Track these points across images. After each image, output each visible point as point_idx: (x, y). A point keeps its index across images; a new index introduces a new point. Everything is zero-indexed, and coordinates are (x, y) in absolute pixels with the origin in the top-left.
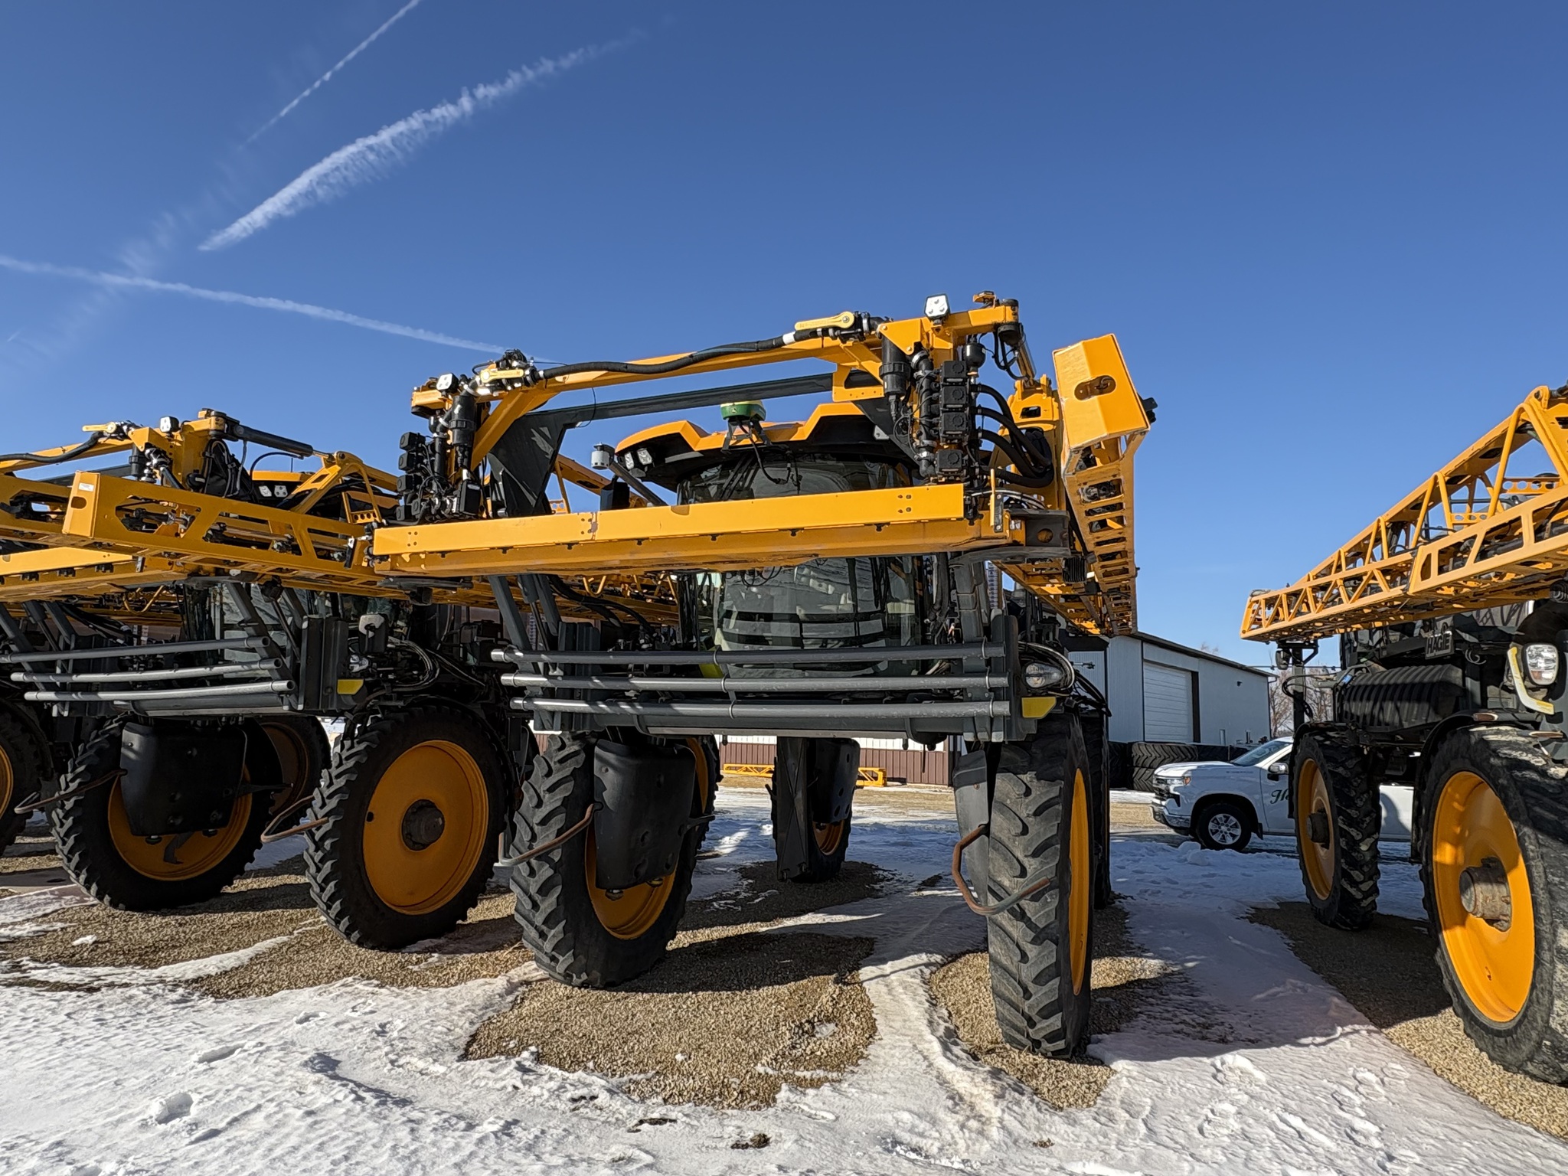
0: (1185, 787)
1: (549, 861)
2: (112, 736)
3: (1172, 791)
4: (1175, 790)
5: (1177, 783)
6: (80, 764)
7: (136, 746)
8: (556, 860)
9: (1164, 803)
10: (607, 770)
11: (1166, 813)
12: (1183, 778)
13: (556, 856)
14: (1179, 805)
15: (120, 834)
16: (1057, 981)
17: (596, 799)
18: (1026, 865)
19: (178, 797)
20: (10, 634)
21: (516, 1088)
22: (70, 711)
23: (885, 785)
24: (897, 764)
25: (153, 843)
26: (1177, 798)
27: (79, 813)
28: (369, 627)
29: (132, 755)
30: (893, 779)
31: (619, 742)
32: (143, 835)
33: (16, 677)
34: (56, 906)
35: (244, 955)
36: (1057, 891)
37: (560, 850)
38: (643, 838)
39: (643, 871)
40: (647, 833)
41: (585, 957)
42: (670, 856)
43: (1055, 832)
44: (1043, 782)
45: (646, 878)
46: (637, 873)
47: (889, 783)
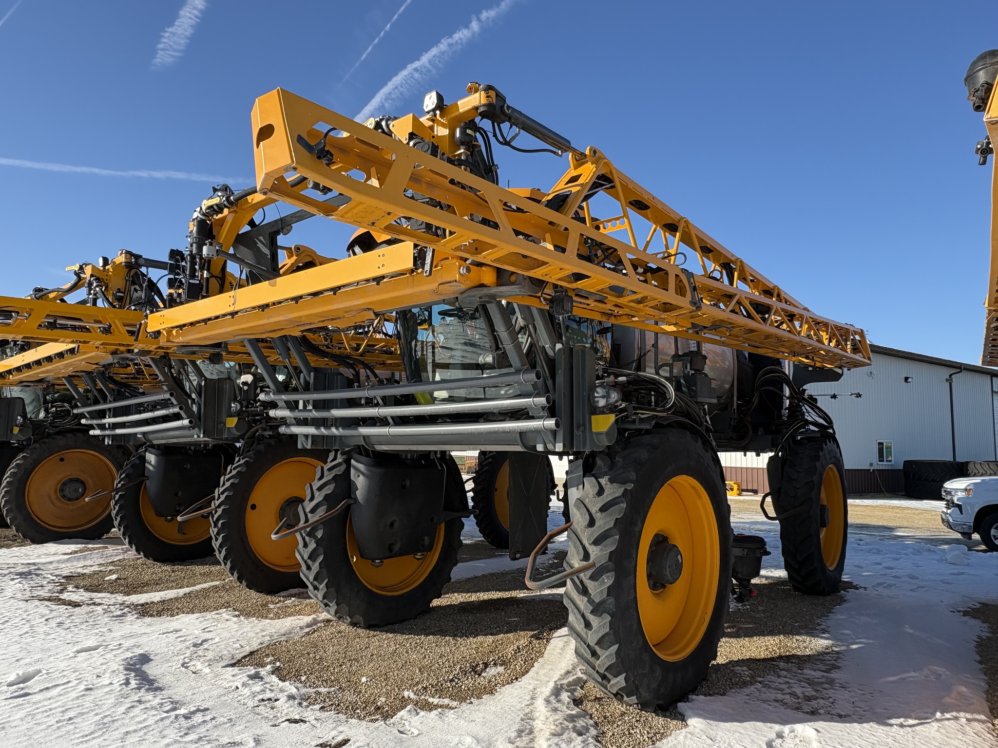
0: (968, 498)
1: (315, 537)
2: (140, 456)
3: (956, 502)
4: (958, 500)
5: (961, 494)
6: (124, 473)
7: (153, 463)
8: (319, 537)
9: (949, 511)
10: (359, 476)
11: (951, 520)
12: (966, 490)
13: (319, 534)
14: (962, 513)
15: (149, 515)
16: (616, 646)
17: (352, 496)
18: (590, 551)
19: (180, 494)
20: (77, 397)
21: (237, 688)
22: (112, 441)
23: (739, 495)
24: (750, 479)
25: (169, 522)
26: (959, 507)
27: (122, 502)
28: (245, 383)
29: (151, 468)
30: (748, 491)
31: (370, 457)
32: (162, 516)
33: (83, 421)
34: (121, 557)
35: (181, 592)
36: (613, 573)
37: (322, 531)
38: (392, 525)
39: (396, 548)
40: (395, 520)
41: (347, 605)
42: (426, 538)
43: (612, 525)
44: (615, 484)
45: (401, 553)
46: (390, 549)
47: (744, 493)
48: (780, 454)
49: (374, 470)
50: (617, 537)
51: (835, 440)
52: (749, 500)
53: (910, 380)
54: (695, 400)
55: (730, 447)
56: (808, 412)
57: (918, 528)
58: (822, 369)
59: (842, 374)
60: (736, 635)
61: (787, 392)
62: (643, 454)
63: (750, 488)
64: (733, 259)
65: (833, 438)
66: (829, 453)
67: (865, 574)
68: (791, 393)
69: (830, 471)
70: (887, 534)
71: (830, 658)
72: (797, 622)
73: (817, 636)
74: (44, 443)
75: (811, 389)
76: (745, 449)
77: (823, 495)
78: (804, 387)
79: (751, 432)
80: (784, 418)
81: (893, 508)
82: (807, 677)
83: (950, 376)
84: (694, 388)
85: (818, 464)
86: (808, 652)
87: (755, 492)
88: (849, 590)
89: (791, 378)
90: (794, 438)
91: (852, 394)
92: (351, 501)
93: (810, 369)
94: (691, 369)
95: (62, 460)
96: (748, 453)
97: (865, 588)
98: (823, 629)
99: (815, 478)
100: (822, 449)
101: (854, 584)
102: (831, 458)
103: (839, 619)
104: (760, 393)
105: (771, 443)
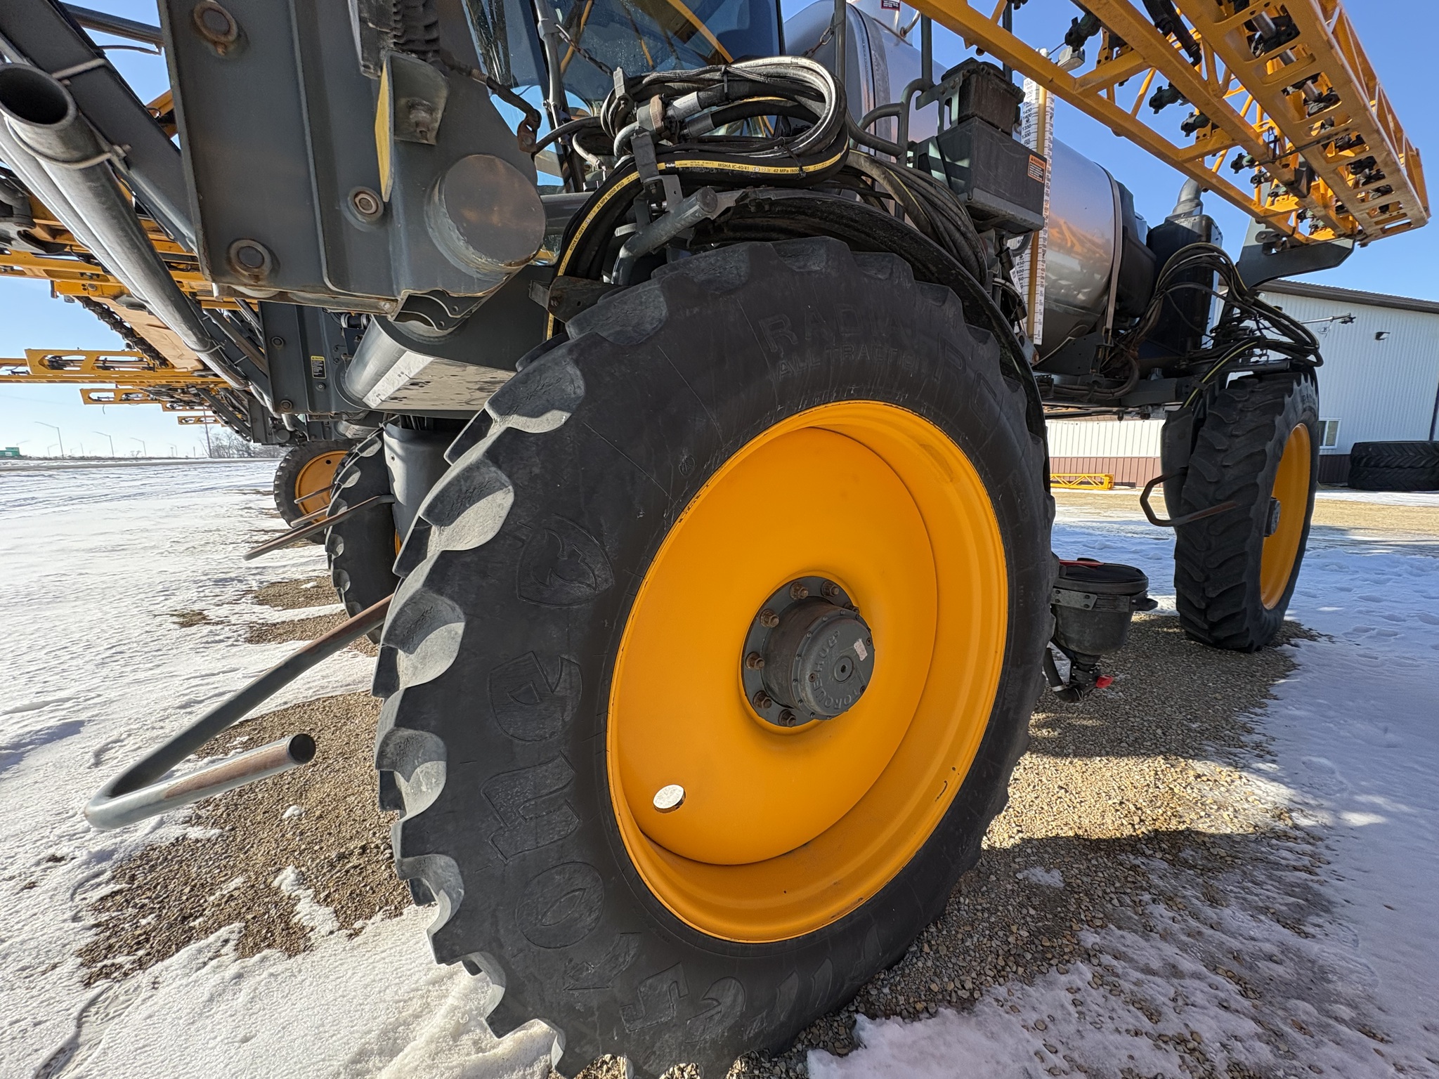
10: (393, 458)
17: (391, 491)
23: (1111, 489)
30: (1122, 484)
36: (441, 765)
37: (342, 545)
47: (1117, 487)
49: (412, 447)
50: (459, 627)
53: (1382, 338)
54: (964, 197)
57: (1387, 529)
60: (1056, 750)
63: (1126, 480)
67: (1326, 609)
70: (1337, 538)
71: (1291, 859)
72: (1196, 719)
73: (1246, 767)
76: (1122, 408)
79: (1136, 374)
80: (1205, 346)
81: (1335, 502)
82: (1235, 944)
84: (965, 164)
85: (1278, 419)
86: (1227, 826)
87: (1132, 485)
88: (1299, 641)
89: (1235, 264)
92: (386, 500)
94: (962, 119)
95: (328, 462)
97: (1330, 638)
98: (1258, 745)
99: (1269, 446)
100: (1290, 392)
101: (1305, 627)
102: (1304, 410)
103: (1294, 718)
104: (1166, 298)
105: (1176, 391)
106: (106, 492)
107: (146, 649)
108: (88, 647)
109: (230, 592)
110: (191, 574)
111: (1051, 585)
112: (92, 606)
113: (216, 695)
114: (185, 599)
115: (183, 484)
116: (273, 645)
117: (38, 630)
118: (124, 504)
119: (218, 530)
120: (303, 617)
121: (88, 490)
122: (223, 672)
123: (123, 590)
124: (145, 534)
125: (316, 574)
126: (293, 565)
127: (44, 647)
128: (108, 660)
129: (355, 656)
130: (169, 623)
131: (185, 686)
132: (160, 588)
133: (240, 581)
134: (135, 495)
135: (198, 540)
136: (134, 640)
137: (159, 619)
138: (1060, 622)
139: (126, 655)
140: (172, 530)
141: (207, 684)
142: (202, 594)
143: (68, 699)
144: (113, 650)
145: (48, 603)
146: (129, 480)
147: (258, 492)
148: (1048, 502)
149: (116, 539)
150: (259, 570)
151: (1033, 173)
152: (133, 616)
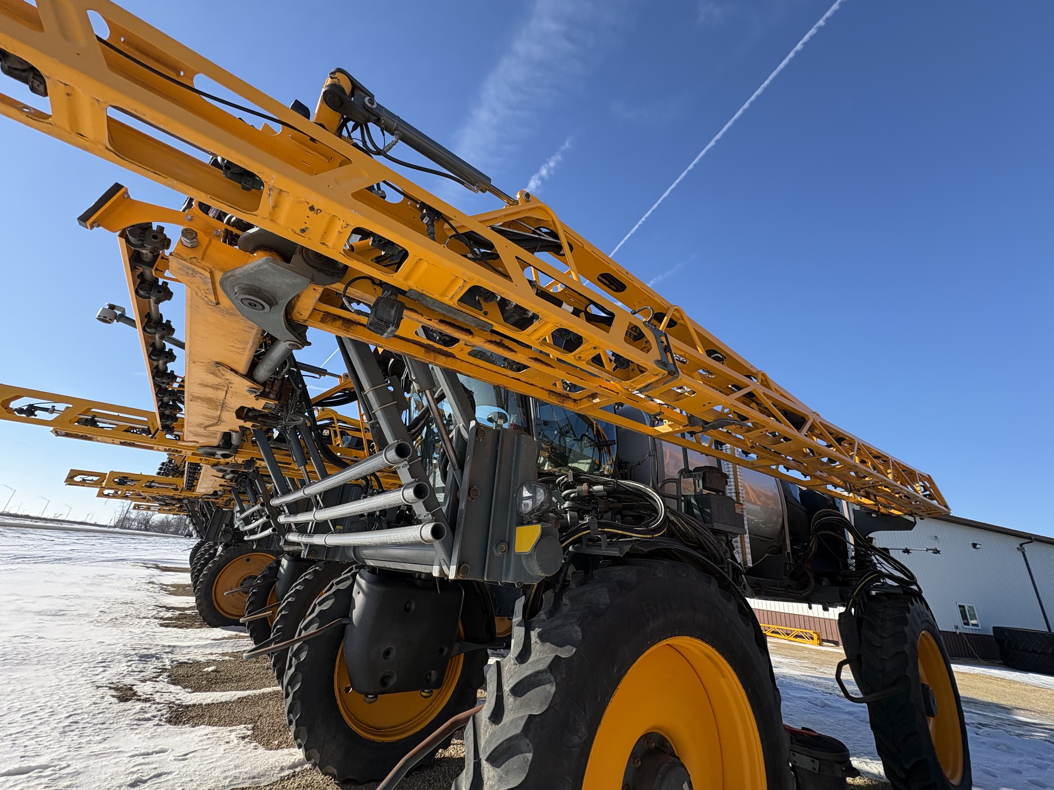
1: (298, 659)
2: (280, 559)
7: (285, 567)
10: (359, 593)
13: (303, 657)
17: (349, 615)
23: (820, 645)
24: (828, 629)
29: (282, 571)
30: (828, 641)
37: (306, 652)
38: (387, 653)
39: (392, 682)
40: (391, 648)
41: (319, 751)
42: (433, 672)
43: (518, 730)
44: (548, 644)
45: (397, 689)
46: (384, 682)
47: (825, 644)
48: (853, 610)
49: (374, 587)
51: (922, 600)
52: (830, 652)
53: (978, 546)
54: (710, 525)
55: (788, 597)
56: (881, 564)
58: (890, 515)
59: (915, 523)
61: (851, 538)
62: (601, 596)
63: (830, 638)
64: (754, 371)
65: (918, 595)
66: (919, 615)
68: (855, 541)
69: (923, 638)
70: (1004, 716)
74: (238, 546)
75: (880, 538)
76: (809, 601)
77: (921, 670)
78: (871, 535)
79: (813, 581)
80: (851, 568)
81: (996, 679)
83: (1021, 545)
84: (708, 511)
85: (906, 629)
89: (853, 524)
90: (868, 593)
91: (927, 550)
92: (345, 621)
93: (873, 515)
94: (704, 488)
96: (813, 606)
99: (906, 648)
100: (909, 610)
102: (922, 622)
104: (818, 537)
105: (840, 596)
106: (44, 553)
107: (95, 721)
108: (52, 714)
109: (151, 668)
110: (123, 648)
111: (787, 751)
112: (49, 671)
113: (155, 776)
114: (118, 671)
115: (103, 553)
116: (187, 728)
117: (13, 691)
118: (57, 567)
119: (132, 603)
120: (209, 701)
121: (29, 550)
122: (157, 753)
123: (72, 658)
124: (79, 601)
125: (213, 657)
126: (196, 647)
127: (19, 710)
128: (67, 729)
129: (256, 748)
130: (109, 697)
131: (132, 764)
132: (100, 658)
133: (158, 658)
134: (64, 559)
135: (118, 614)
136: (85, 710)
137: (101, 691)
138: (800, 780)
139: (80, 726)
140: (97, 598)
141: (148, 764)
142: (130, 669)
143: (46, 767)
144: (71, 720)
145: (18, 664)
146: (62, 544)
147: (157, 567)
148: (776, 692)
149: (60, 604)
150: (171, 649)
151: (738, 511)
152: (81, 685)
